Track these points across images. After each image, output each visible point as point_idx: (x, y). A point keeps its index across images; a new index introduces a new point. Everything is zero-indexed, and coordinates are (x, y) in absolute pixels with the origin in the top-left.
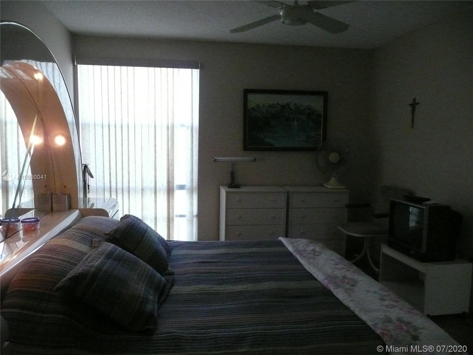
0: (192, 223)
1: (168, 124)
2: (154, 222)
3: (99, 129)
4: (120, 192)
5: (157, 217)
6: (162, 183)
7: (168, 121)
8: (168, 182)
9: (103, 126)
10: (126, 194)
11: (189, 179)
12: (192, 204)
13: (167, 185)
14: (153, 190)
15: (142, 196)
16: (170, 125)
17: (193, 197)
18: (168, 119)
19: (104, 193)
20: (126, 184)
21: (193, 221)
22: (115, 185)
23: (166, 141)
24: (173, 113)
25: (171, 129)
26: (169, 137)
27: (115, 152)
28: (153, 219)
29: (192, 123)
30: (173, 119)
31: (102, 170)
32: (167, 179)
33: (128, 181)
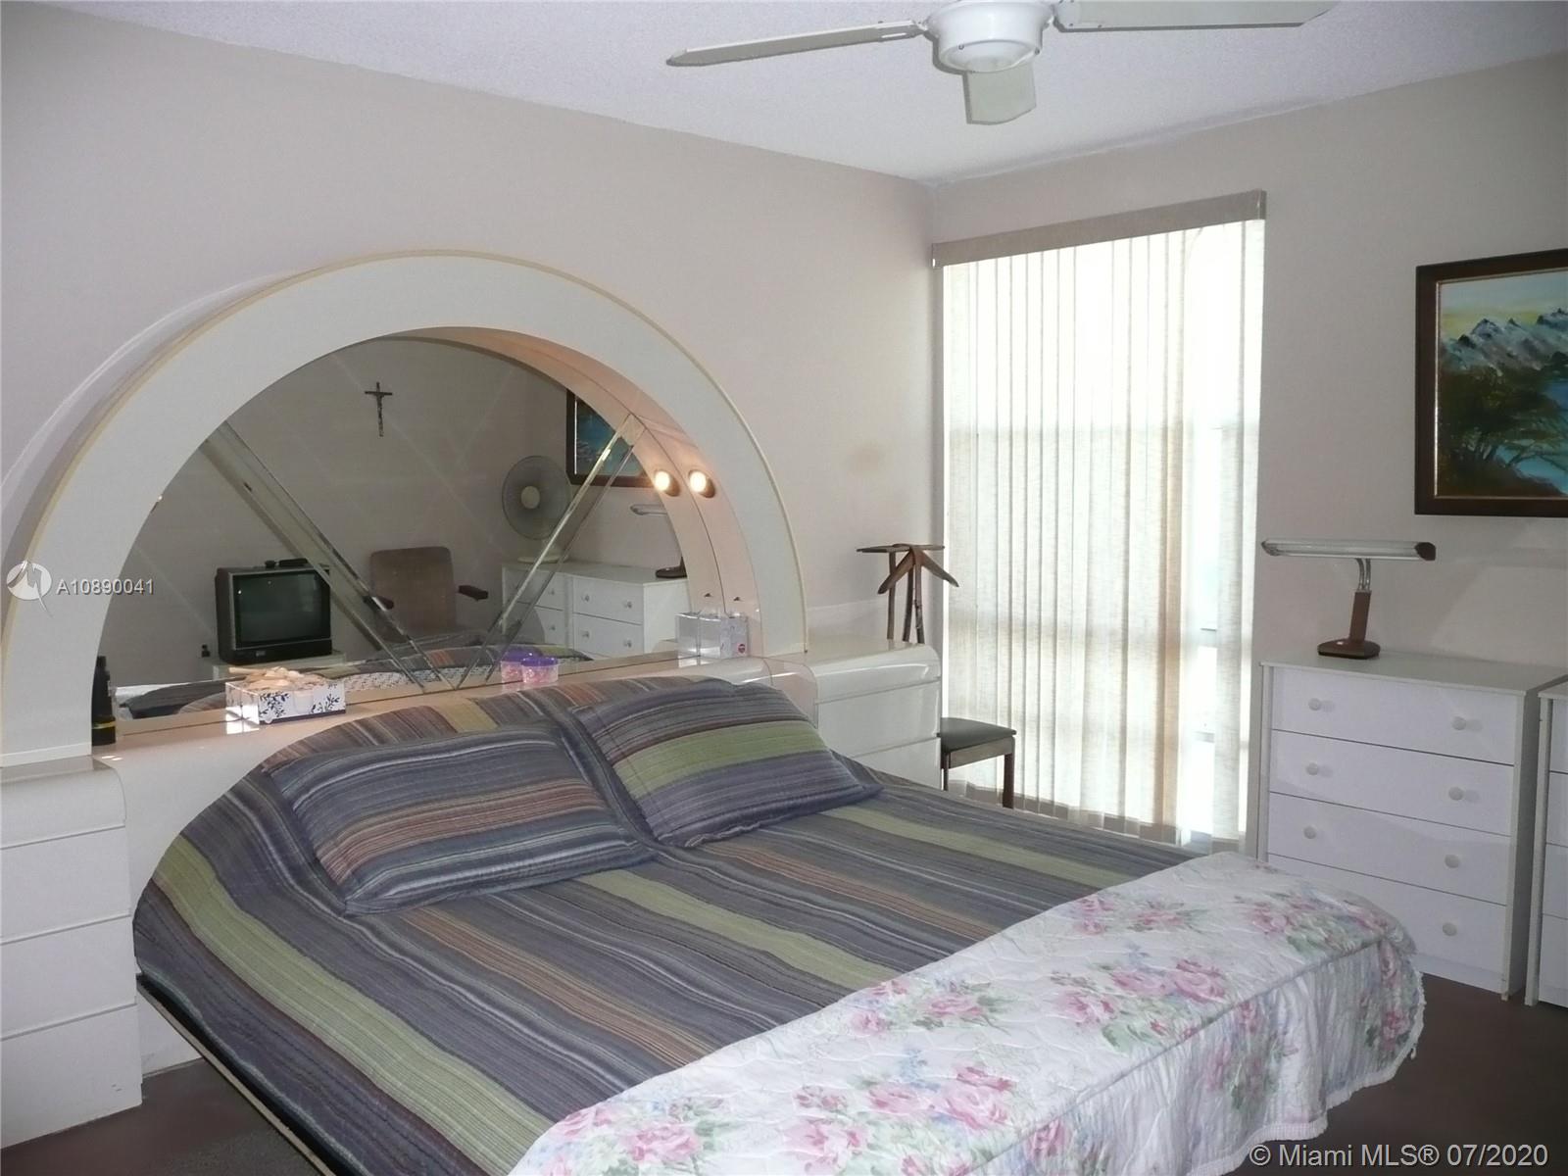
0: (1235, 769)
1: (1166, 421)
2: (1117, 743)
3: (986, 446)
4: (1032, 633)
5: (1128, 726)
6: (1145, 618)
7: (1166, 411)
8: (1163, 617)
9: (997, 437)
10: (1047, 642)
11: (1228, 613)
12: (1236, 700)
13: (1160, 624)
14: (1120, 637)
15: (1087, 655)
16: (1171, 424)
17: (1239, 675)
18: (1165, 405)
19: (997, 634)
20: (1047, 614)
21: (1236, 760)
22: (1022, 612)
23: (1158, 475)
24: (1181, 383)
25: (1174, 438)
26: (1169, 465)
27: (1023, 512)
28: (1117, 735)
29: (1241, 414)
30: (1180, 402)
31: (991, 565)
32: (1160, 603)
33: (1052, 603)
